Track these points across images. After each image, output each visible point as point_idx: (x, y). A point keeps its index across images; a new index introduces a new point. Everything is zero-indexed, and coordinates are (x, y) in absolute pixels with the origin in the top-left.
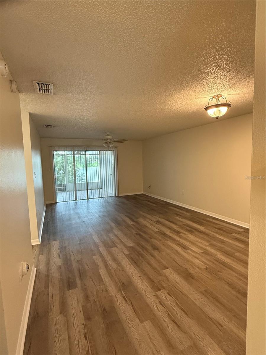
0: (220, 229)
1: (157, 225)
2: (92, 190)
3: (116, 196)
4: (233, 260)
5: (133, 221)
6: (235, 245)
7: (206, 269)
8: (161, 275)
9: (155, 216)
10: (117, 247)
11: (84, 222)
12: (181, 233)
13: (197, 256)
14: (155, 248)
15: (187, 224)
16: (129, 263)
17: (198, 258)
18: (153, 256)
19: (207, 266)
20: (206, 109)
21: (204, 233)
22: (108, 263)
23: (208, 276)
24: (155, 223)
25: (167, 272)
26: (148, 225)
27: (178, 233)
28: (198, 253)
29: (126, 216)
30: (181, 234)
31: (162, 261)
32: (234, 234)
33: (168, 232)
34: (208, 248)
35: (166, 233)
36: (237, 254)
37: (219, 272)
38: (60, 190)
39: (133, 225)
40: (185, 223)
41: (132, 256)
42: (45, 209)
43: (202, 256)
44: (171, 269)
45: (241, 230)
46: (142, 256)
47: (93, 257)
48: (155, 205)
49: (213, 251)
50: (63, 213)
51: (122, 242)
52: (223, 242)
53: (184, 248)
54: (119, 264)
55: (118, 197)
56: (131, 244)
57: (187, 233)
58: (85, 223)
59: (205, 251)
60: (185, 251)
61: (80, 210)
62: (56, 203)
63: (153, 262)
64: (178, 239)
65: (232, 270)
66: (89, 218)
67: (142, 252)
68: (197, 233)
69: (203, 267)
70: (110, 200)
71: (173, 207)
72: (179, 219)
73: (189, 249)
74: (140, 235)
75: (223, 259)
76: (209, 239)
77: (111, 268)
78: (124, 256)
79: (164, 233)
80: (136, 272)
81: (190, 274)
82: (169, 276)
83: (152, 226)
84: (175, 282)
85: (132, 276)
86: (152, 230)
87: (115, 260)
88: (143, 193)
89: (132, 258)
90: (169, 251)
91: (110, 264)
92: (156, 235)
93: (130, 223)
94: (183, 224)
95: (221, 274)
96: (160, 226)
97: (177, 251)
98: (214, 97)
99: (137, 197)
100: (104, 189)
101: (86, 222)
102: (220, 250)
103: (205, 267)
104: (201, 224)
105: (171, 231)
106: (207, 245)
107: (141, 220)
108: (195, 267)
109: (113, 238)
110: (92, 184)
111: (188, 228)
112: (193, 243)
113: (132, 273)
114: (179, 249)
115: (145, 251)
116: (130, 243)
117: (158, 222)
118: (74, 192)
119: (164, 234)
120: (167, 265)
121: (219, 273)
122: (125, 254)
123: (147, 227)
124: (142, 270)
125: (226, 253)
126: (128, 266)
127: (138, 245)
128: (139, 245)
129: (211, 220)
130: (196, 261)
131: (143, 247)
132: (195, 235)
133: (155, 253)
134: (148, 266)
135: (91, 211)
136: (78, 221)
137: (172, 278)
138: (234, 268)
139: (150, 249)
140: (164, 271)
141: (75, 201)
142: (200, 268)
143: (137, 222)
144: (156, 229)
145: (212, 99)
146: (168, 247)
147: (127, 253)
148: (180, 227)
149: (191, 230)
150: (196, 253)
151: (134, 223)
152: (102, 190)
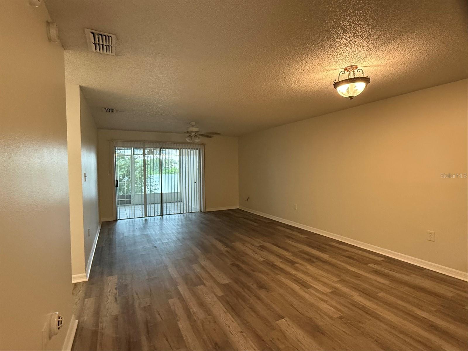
0: (350, 258)
1: (261, 252)
2: (168, 204)
3: (201, 212)
4: (377, 304)
5: (227, 246)
6: (375, 281)
7: (341, 318)
8: (274, 330)
9: (257, 238)
10: (204, 284)
11: (155, 247)
12: (297, 263)
13: (325, 298)
14: (262, 286)
15: (303, 250)
16: (225, 310)
17: (326, 301)
18: (259, 298)
19: (342, 314)
20: (336, 85)
21: (330, 263)
22: (191, 310)
23: (344, 330)
24: (258, 249)
25: (283, 323)
26: (249, 252)
27: (292, 263)
28: (324, 293)
29: (216, 239)
30: (297, 265)
31: (273, 306)
32: (371, 265)
33: (278, 263)
34: (339, 286)
35: (275, 263)
36: (381, 294)
37: (360, 322)
38: (123, 203)
39: (227, 251)
40: (300, 250)
41: (228, 298)
42: (99, 228)
43: (331, 298)
44: (288, 320)
45: (380, 259)
46: (244, 300)
47: (169, 301)
48: (256, 224)
49: (346, 290)
50: (126, 234)
51: (212, 277)
52: (357, 276)
53: (304, 285)
54: (208, 312)
55: (205, 212)
56: (226, 281)
57: (305, 263)
58: (157, 250)
59: (334, 290)
60: (306, 290)
61: (150, 231)
62: (117, 220)
63: (259, 307)
64: (293, 272)
65: (379, 320)
66: (163, 242)
67: (243, 293)
68: (319, 263)
69: (335, 316)
70: (193, 217)
71: (282, 226)
72: (291, 242)
73: (311, 287)
74: (238, 266)
75: (363, 303)
76: (338, 272)
77: (196, 319)
78: (215, 299)
79: (272, 263)
80: (235, 324)
81: (317, 326)
82: (287, 330)
83: (254, 253)
84: (296, 340)
85: (230, 332)
86: (256, 260)
87: (202, 305)
88: (238, 207)
89: (228, 303)
90: (281, 291)
91: (194, 313)
92: (261, 267)
93: (222, 248)
94: (298, 250)
95: (363, 325)
96: (265, 254)
97: (293, 290)
98: (347, 69)
99: (231, 212)
100: (185, 203)
101: (158, 248)
102: (356, 288)
103: (339, 316)
104: (323, 251)
105: (281, 261)
106: (336, 282)
107: (239, 245)
108: (323, 315)
109: (198, 270)
110: (167, 196)
111: (305, 256)
112: (315, 278)
113: (229, 327)
114: (296, 287)
115: (246, 290)
116: (224, 279)
117: (262, 248)
118: (143, 206)
119: (273, 266)
120: (281, 313)
121: (360, 325)
122: (216, 296)
123: (246, 254)
124: (245, 322)
125: (366, 293)
126: (223, 315)
127: (236, 283)
128: (237, 281)
129: (337, 245)
130: (324, 306)
131: (244, 286)
132: (317, 267)
133: (262, 293)
134: (253, 313)
135: (166, 232)
136: (148, 245)
137: (291, 334)
138: (380, 315)
139: (254, 287)
140: (277, 322)
141: (144, 219)
142: (331, 318)
143: (232, 248)
144: (261, 258)
145: (343, 72)
146: (281, 284)
147: (220, 294)
148: (294, 254)
149: (311, 259)
150: (323, 293)
151: (228, 249)
152: (182, 203)
